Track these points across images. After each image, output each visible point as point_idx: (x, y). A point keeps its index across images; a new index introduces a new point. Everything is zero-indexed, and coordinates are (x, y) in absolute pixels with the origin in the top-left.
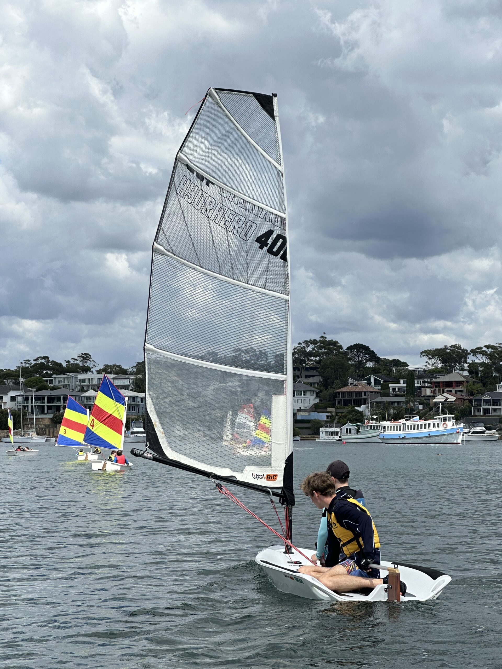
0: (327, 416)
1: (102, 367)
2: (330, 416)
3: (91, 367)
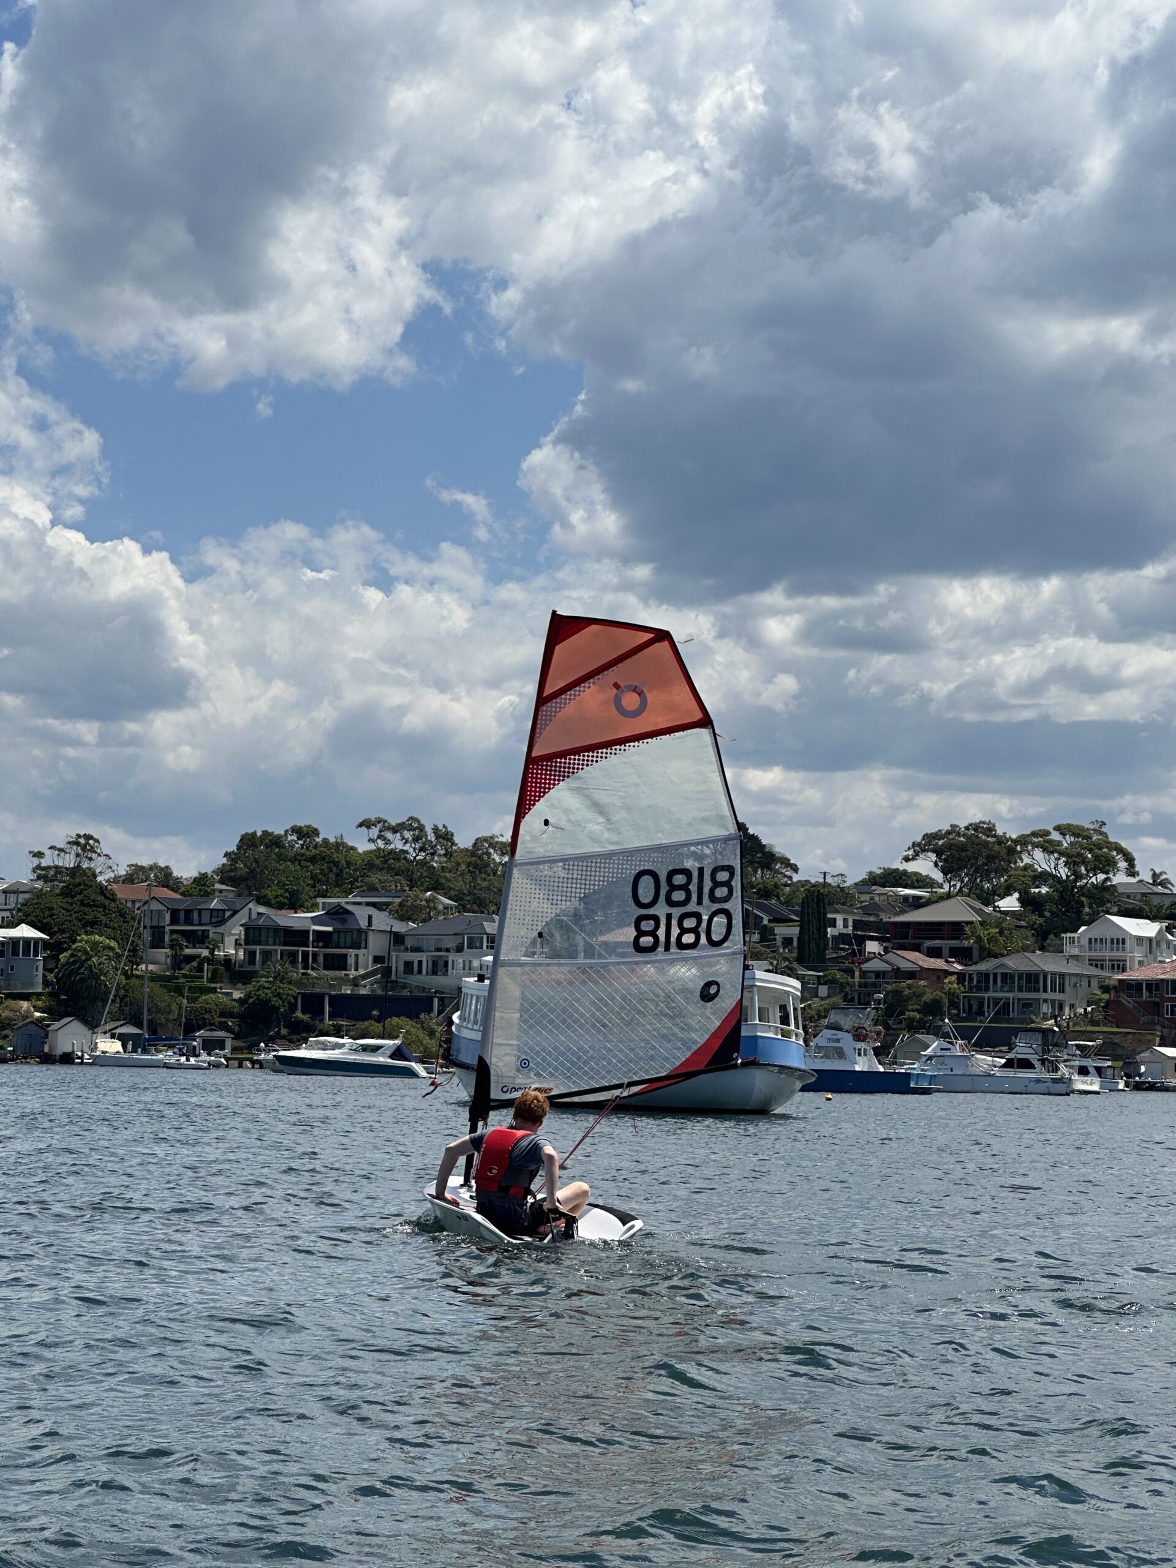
3: (98, 871)
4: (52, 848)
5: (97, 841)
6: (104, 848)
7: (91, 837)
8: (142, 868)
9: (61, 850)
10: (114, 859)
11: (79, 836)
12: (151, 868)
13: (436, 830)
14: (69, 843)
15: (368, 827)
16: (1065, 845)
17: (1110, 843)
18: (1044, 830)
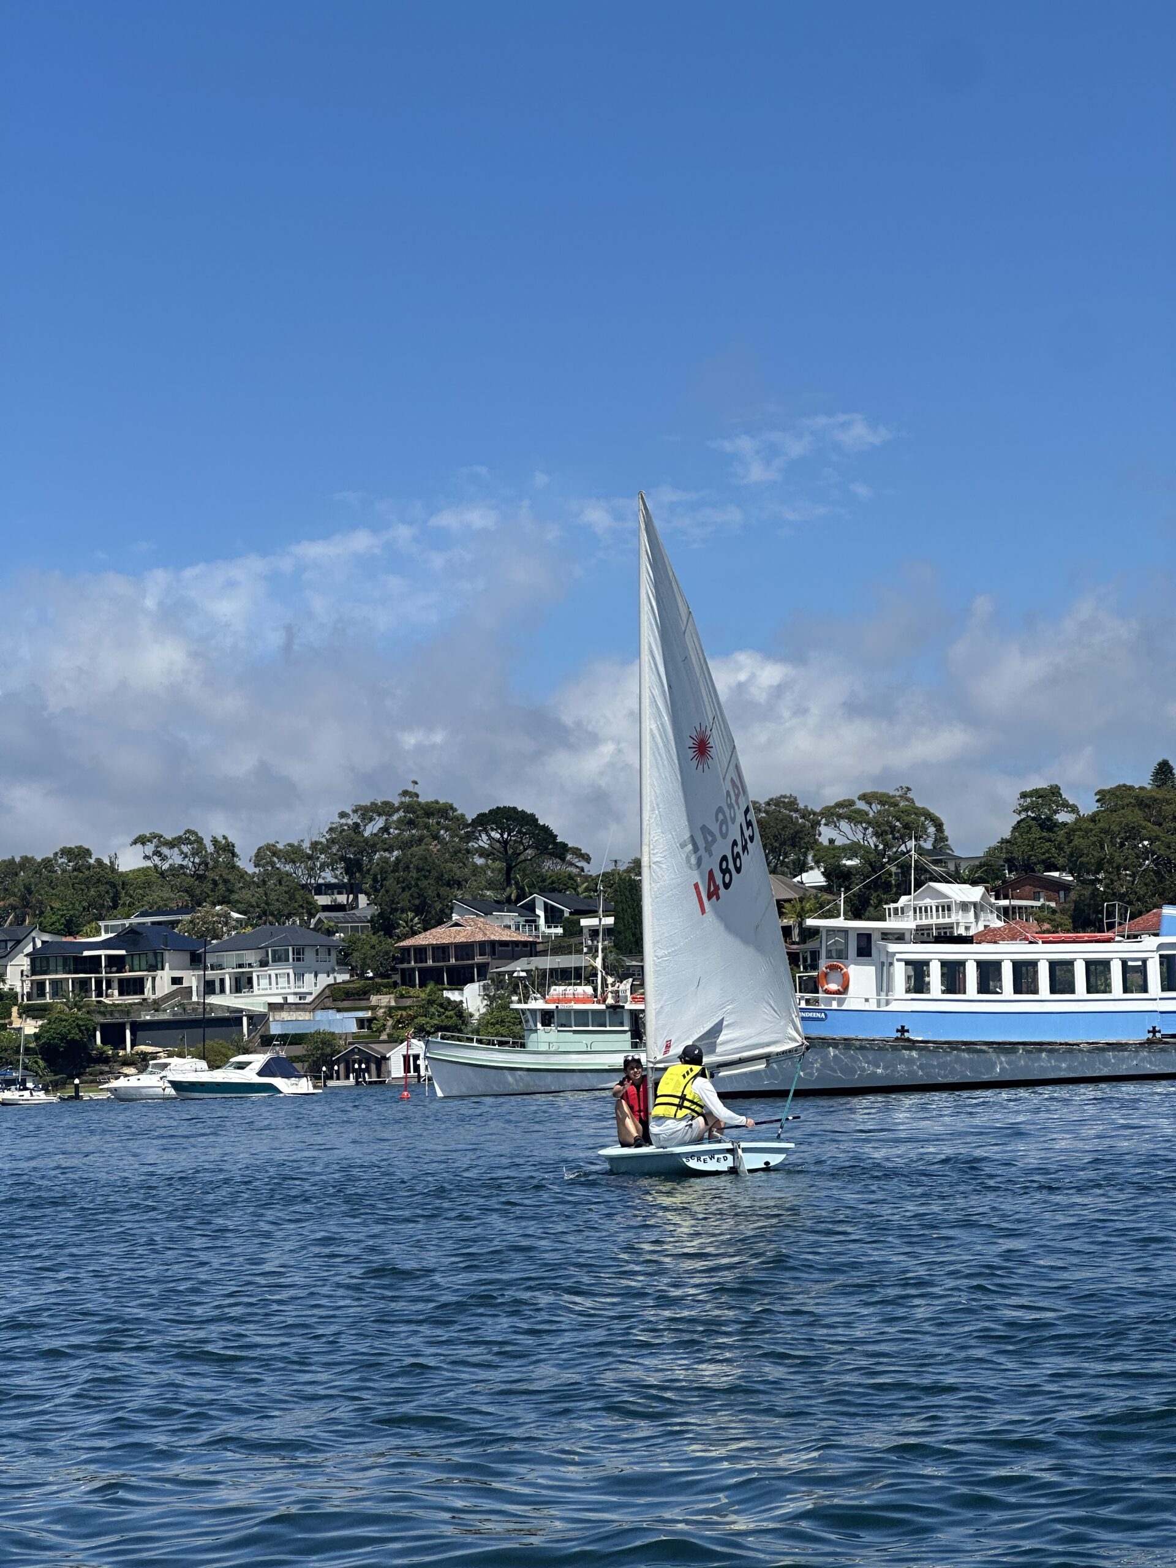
0: (361, 1022)
2: (370, 1020)
13: (215, 842)
15: (143, 844)
16: (871, 814)
17: (917, 808)
18: (849, 800)
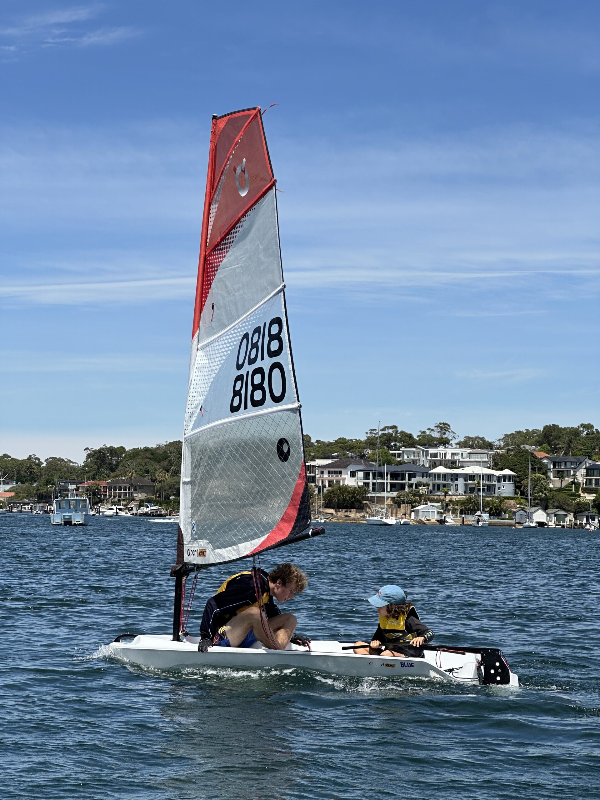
1: (462, 440)
3: (450, 439)
4: (429, 429)
5: (449, 426)
6: (452, 428)
7: (447, 424)
8: (472, 438)
9: (432, 430)
10: (457, 434)
11: (441, 424)
12: (476, 438)
14: (436, 427)
